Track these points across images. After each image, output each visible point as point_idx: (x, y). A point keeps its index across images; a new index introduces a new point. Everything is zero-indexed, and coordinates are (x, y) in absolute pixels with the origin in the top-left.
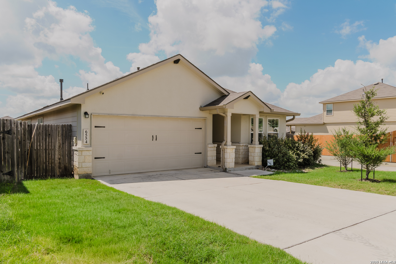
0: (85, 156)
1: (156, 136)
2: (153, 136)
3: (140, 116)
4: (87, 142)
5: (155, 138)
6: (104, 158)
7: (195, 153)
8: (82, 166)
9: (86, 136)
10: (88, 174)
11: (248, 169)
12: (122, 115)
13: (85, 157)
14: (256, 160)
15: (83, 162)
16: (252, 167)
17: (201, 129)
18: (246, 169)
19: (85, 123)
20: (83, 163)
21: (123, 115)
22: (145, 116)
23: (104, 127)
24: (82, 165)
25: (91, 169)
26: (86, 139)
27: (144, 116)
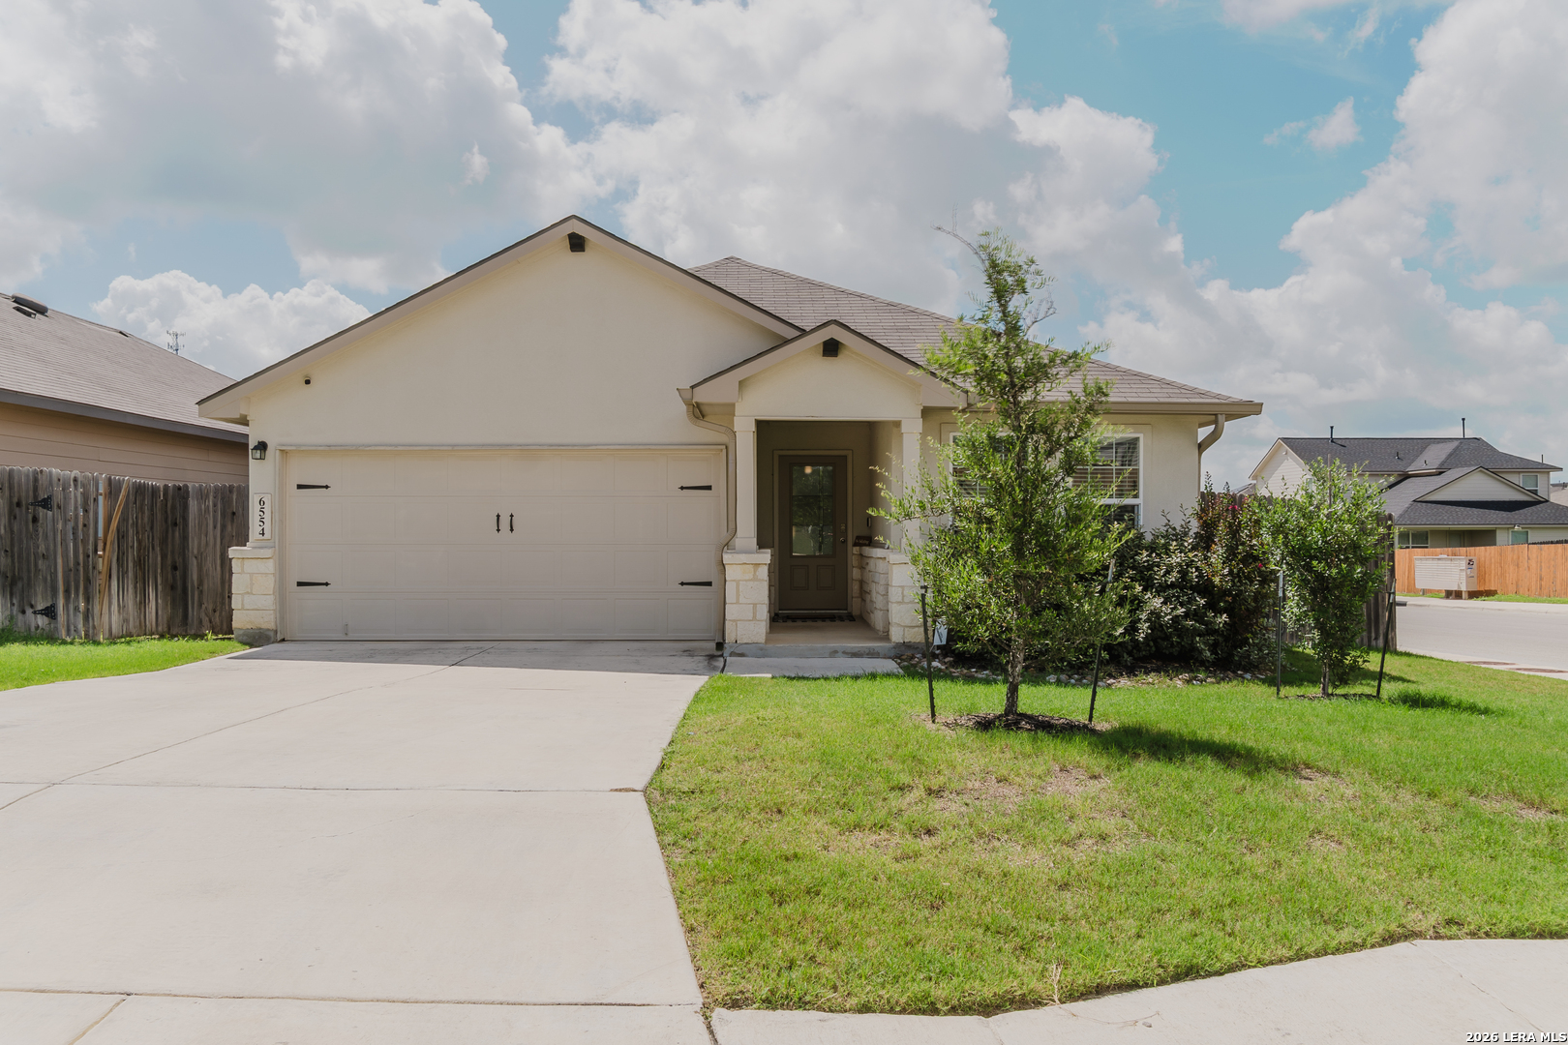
0: (251, 574)
1: (512, 516)
2: (498, 516)
3: (434, 448)
4: (263, 534)
5: (508, 523)
6: (327, 584)
7: (682, 584)
8: (243, 605)
9: (262, 514)
10: (260, 629)
11: (844, 653)
12: (372, 448)
13: (251, 579)
14: (894, 621)
15: (248, 593)
16: (869, 648)
17: (709, 488)
18: (834, 653)
19: (260, 477)
20: (246, 596)
21: (377, 448)
22: (456, 448)
23: (327, 487)
24: (243, 601)
25: (272, 617)
26: (261, 524)
27: (450, 448)
